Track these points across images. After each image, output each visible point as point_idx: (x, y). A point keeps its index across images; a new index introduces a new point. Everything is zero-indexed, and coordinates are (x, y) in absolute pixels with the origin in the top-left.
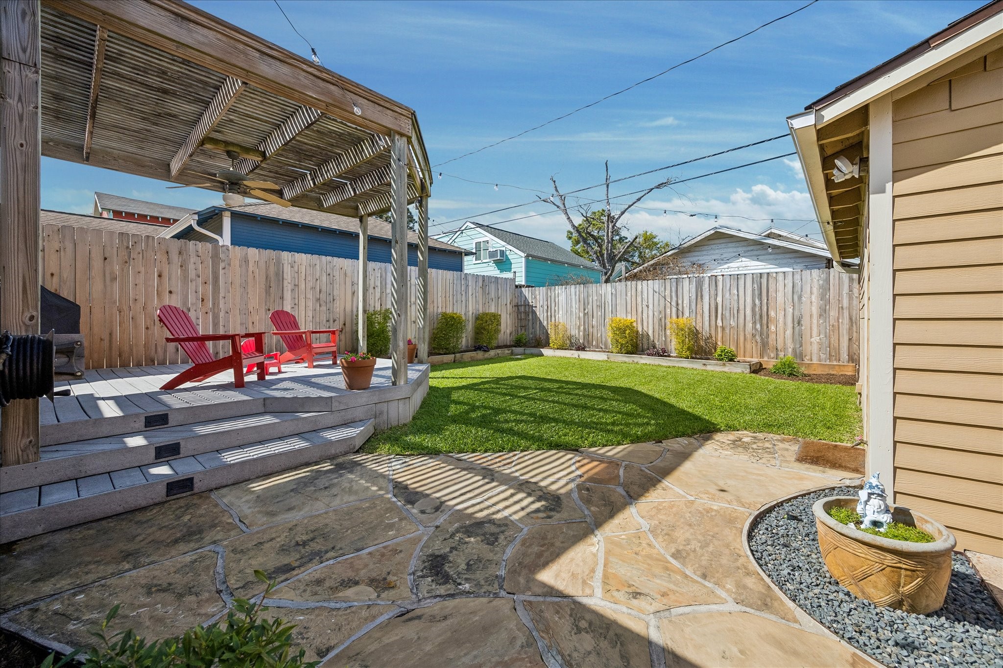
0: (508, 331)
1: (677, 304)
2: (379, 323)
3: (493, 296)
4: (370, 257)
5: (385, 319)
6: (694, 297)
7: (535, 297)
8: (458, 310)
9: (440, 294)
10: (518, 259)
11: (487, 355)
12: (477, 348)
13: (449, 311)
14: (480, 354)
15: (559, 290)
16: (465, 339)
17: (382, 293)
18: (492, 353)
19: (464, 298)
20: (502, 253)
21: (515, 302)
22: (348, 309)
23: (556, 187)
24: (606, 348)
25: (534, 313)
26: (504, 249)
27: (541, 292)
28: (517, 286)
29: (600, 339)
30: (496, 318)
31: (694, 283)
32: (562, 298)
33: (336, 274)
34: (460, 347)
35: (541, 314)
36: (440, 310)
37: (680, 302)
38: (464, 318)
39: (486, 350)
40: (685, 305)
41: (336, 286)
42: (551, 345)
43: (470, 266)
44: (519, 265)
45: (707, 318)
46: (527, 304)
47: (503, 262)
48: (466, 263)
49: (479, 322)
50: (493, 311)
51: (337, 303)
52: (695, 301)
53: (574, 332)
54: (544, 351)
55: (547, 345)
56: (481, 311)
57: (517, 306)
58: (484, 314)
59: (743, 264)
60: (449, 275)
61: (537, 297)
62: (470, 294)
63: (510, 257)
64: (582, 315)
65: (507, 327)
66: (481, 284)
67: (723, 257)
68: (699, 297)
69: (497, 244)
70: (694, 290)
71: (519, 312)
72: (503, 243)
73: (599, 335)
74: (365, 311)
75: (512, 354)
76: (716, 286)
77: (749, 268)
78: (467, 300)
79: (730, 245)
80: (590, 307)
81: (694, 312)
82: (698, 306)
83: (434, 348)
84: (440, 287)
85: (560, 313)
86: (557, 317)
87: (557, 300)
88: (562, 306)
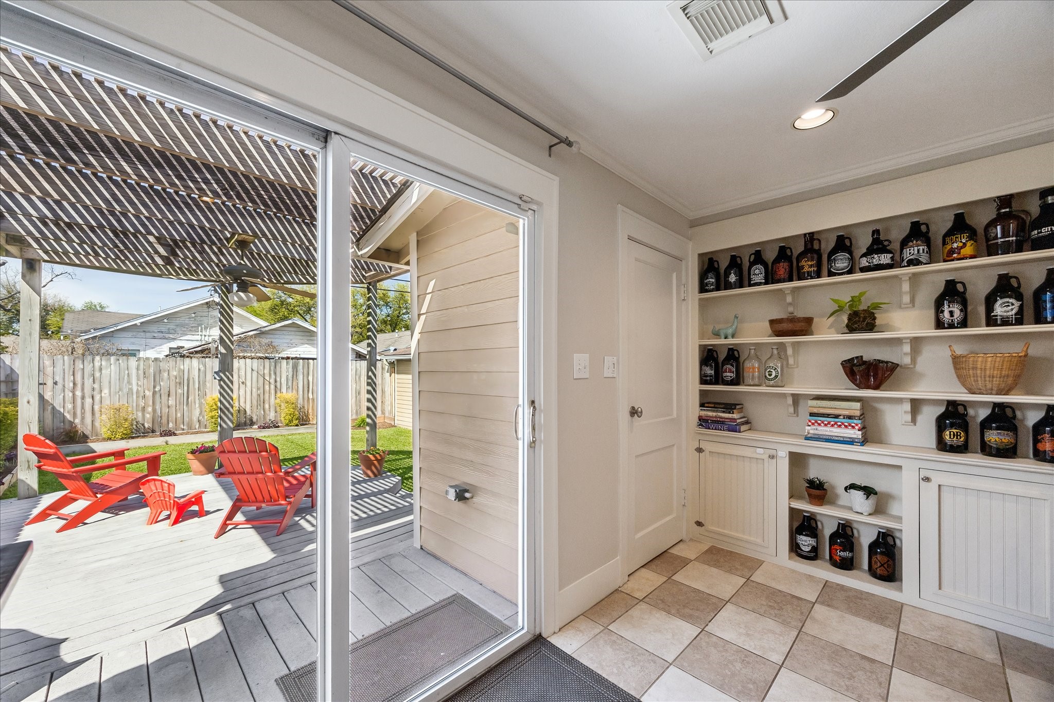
1: (276, 381)
6: (290, 376)
15: (103, 361)
24: (190, 427)
29: (179, 420)
31: (291, 364)
37: (278, 379)
40: (282, 382)
45: (301, 392)
52: (291, 379)
59: (307, 349)
61: (48, 370)
64: (149, 393)
67: (291, 342)
68: (295, 376)
70: (290, 370)
73: (179, 415)
76: (308, 368)
77: (311, 353)
79: (298, 333)
80: (164, 384)
81: (291, 387)
82: (294, 383)
85: (106, 392)
86: (97, 398)
87: (97, 374)
88: (110, 382)
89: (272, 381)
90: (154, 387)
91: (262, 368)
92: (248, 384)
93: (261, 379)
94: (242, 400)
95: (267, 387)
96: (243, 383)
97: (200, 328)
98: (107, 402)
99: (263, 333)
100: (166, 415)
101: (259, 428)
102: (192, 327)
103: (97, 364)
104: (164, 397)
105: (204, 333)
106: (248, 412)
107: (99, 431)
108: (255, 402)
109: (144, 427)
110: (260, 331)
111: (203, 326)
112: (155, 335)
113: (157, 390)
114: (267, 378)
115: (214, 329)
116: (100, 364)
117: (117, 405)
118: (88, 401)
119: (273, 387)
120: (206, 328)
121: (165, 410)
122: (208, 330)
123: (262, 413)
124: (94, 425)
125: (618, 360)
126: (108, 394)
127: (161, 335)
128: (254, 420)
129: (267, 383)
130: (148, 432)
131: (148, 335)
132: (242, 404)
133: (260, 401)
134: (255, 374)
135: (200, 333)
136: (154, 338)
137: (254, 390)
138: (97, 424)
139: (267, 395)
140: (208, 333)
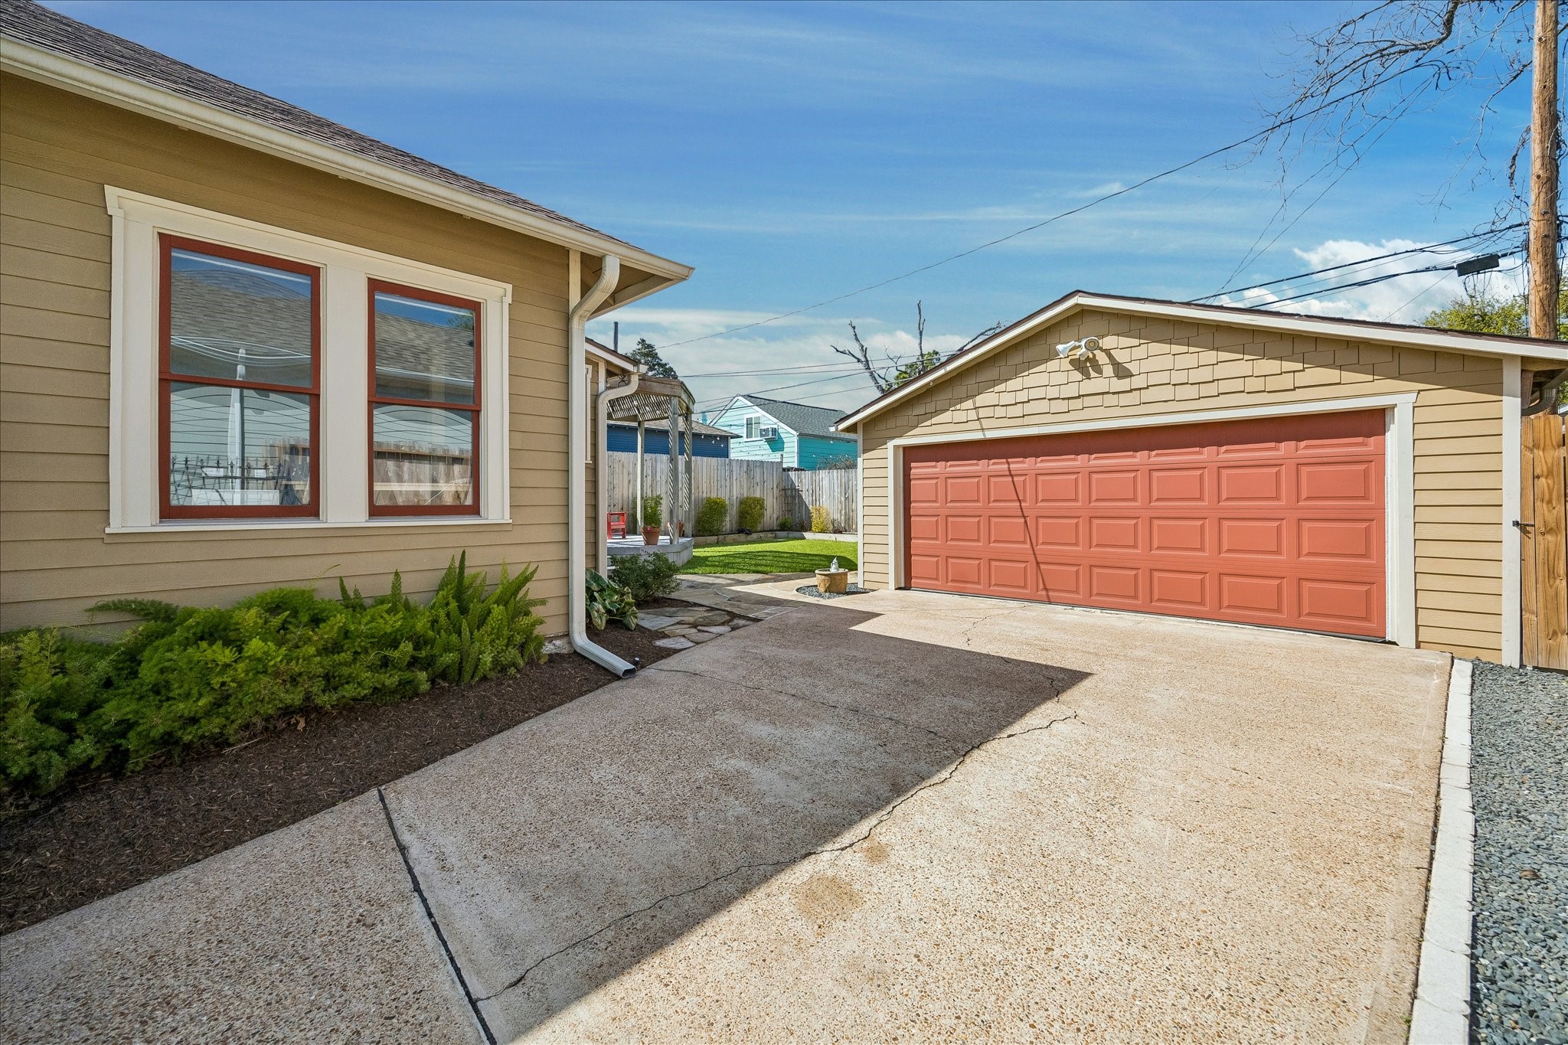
0: (775, 516)
2: (651, 508)
3: (758, 480)
4: (647, 450)
5: (656, 503)
7: (801, 481)
8: (723, 495)
9: (704, 480)
10: (790, 438)
11: (749, 538)
12: (740, 531)
13: (713, 496)
14: (742, 537)
15: (824, 475)
16: (729, 522)
17: (652, 481)
18: (754, 536)
19: (728, 484)
20: (774, 431)
21: (781, 487)
22: (625, 495)
23: (856, 335)
25: (800, 497)
26: (776, 426)
27: (807, 475)
28: (784, 470)
30: (760, 502)
32: (826, 483)
33: (616, 466)
34: (724, 529)
35: (806, 498)
36: (705, 495)
38: (727, 502)
39: (749, 533)
41: (616, 476)
42: (813, 529)
43: (738, 451)
44: (791, 445)
46: (793, 488)
47: (775, 442)
48: (732, 446)
49: (743, 506)
50: (758, 496)
51: (616, 491)
53: (837, 516)
54: (807, 535)
55: (809, 529)
56: (745, 496)
57: (784, 490)
58: (747, 498)
60: (714, 461)
61: (803, 482)
62: (735, 478)
63: (782, 435)
64: (843, 499)
65: (772, 511)
66: (745, 469)
69: (769, 421)
71: (786, 496)
72: (775, 420)
74: (642, 498)
75: (776, 537)
78: (731, 485)
80: (850, 491)
83: (699, 531)
84: (705, 471)
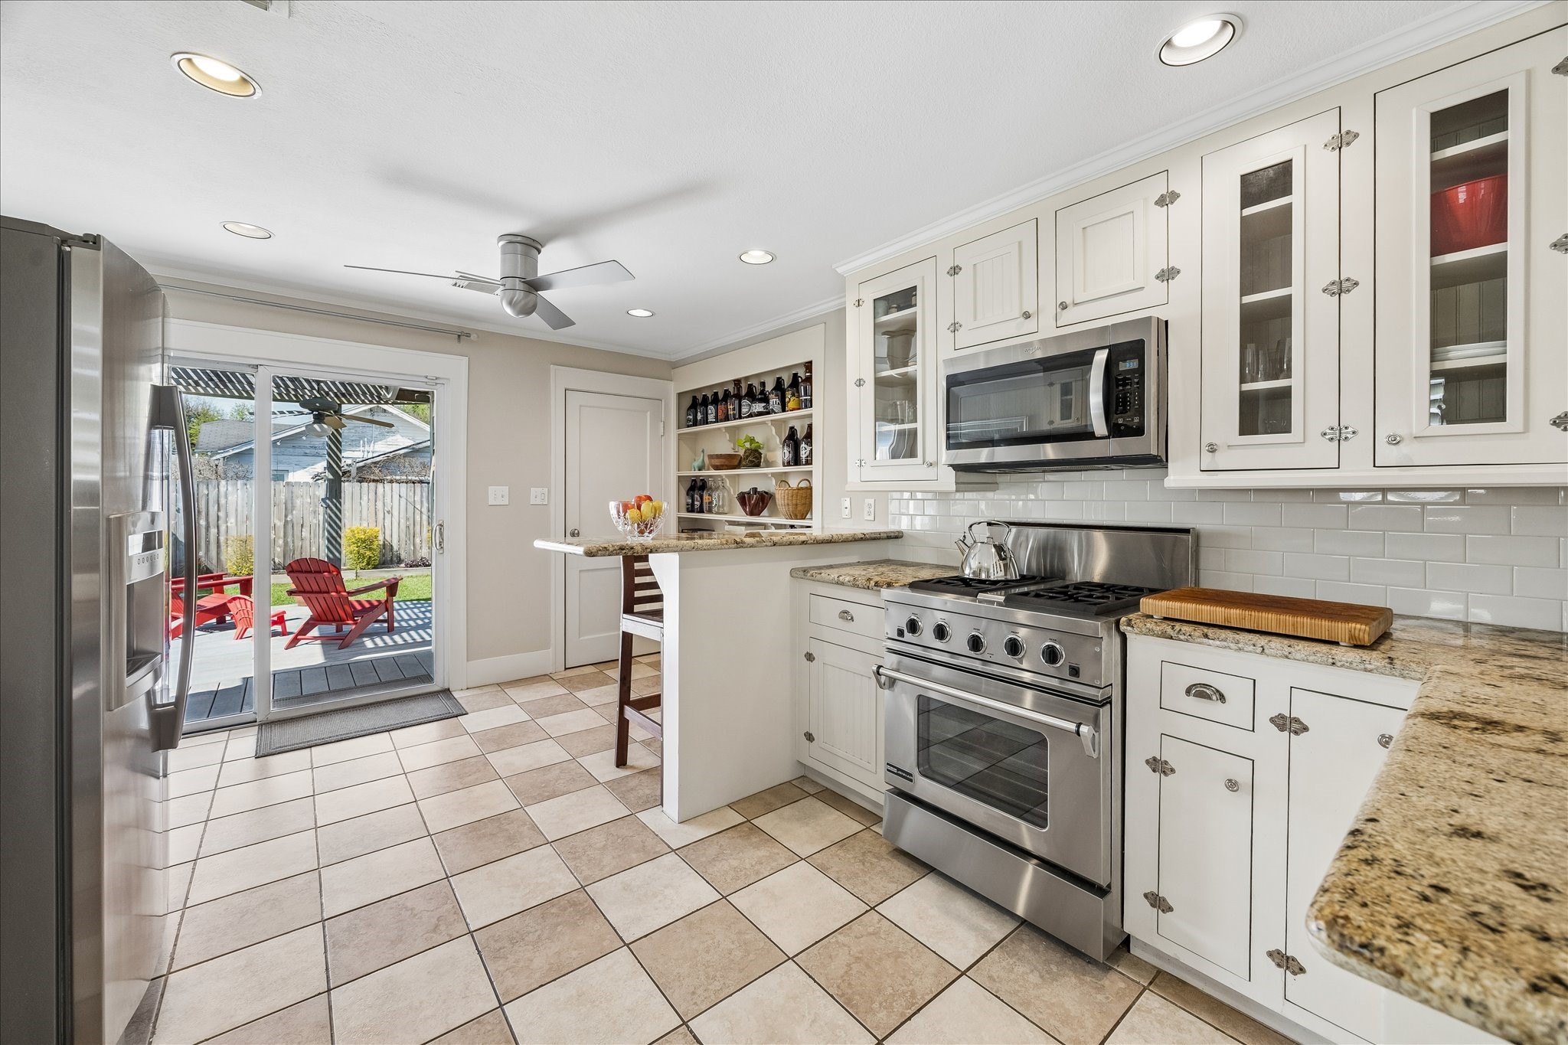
85: (232, 520)
86: (223, 528)
87: (223, 501)
88: (237, 510)
89: (425, 510)
90: (286, 516)
91: (411, 494)
92: (395, 513)
93: (411, 508)
94: (388, 533)
95: (418, 518)
96: (388, 512)
97: (361, 442)
98: (233, 533)
99: (418, 451)
100: (300, 547)
101: (406, 566)
102: (353, 441)
103: (222, 489)
104: (297, 529)
105: (367, 448)
106: (395, 548)
107: (224, 565)
108: (403, 536)
109: (274, 562)
110: (413, 448)
111: (366, 439)
112: (308, 451)
113: (289, 519)
114: (418, 506)
115: (380, 442)
116: (225, 489)
117: (244, 537)
118: (213, 531)
119: (425, 517)
120: (369, 442)
121: (298, 543)
122: (372, 444)
123: (412, 548)
124: (220, 559)
125: (549, 492)
126: (234, 524)
127: (314, 451)
128: (402, 557)
129: (417, 512)
130: (279, 569)
131: (298, 451)
132: (388, 538)
133: (410, 534)
134: (403, 502)
135: (362, 448)
136: (306, 455)
137: (402, 521)
138: (223, 557)
139: (418, 527)
140: (371, 449)
